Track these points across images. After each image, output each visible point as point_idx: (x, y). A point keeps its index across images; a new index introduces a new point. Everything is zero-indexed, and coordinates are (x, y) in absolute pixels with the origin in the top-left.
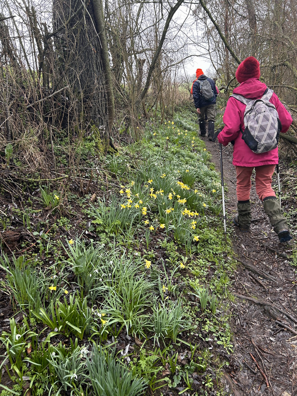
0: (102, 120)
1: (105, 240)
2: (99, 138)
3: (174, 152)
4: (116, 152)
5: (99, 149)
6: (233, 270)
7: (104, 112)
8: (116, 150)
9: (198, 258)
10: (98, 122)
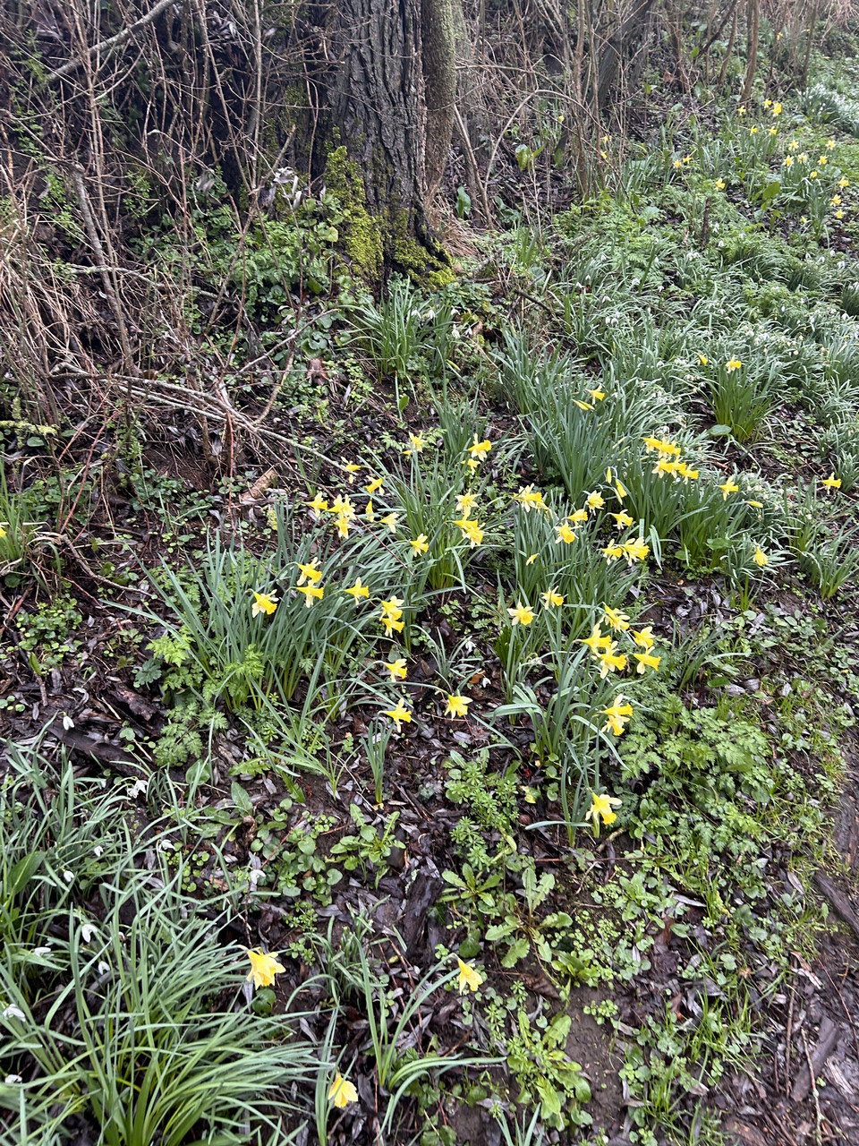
0: (380, 124)
1: (180, 747)
2: (360, 208)
3: (730, 254)
4: (438, 264)
5: (351, 258)
6: (791, 959)
7: (395, 84)
8: (441, 257)
9: (626, 865)
10: (360, 136)
